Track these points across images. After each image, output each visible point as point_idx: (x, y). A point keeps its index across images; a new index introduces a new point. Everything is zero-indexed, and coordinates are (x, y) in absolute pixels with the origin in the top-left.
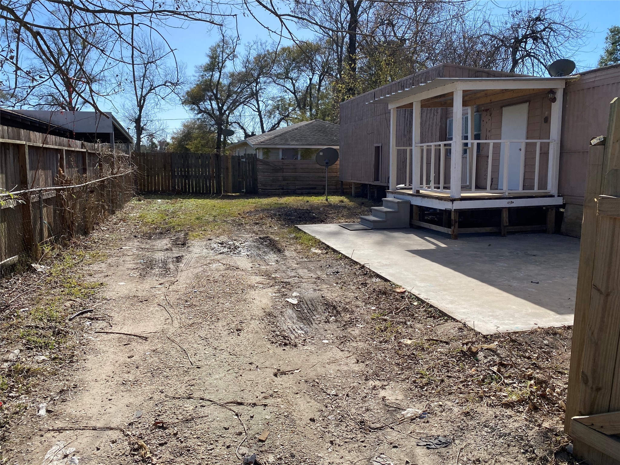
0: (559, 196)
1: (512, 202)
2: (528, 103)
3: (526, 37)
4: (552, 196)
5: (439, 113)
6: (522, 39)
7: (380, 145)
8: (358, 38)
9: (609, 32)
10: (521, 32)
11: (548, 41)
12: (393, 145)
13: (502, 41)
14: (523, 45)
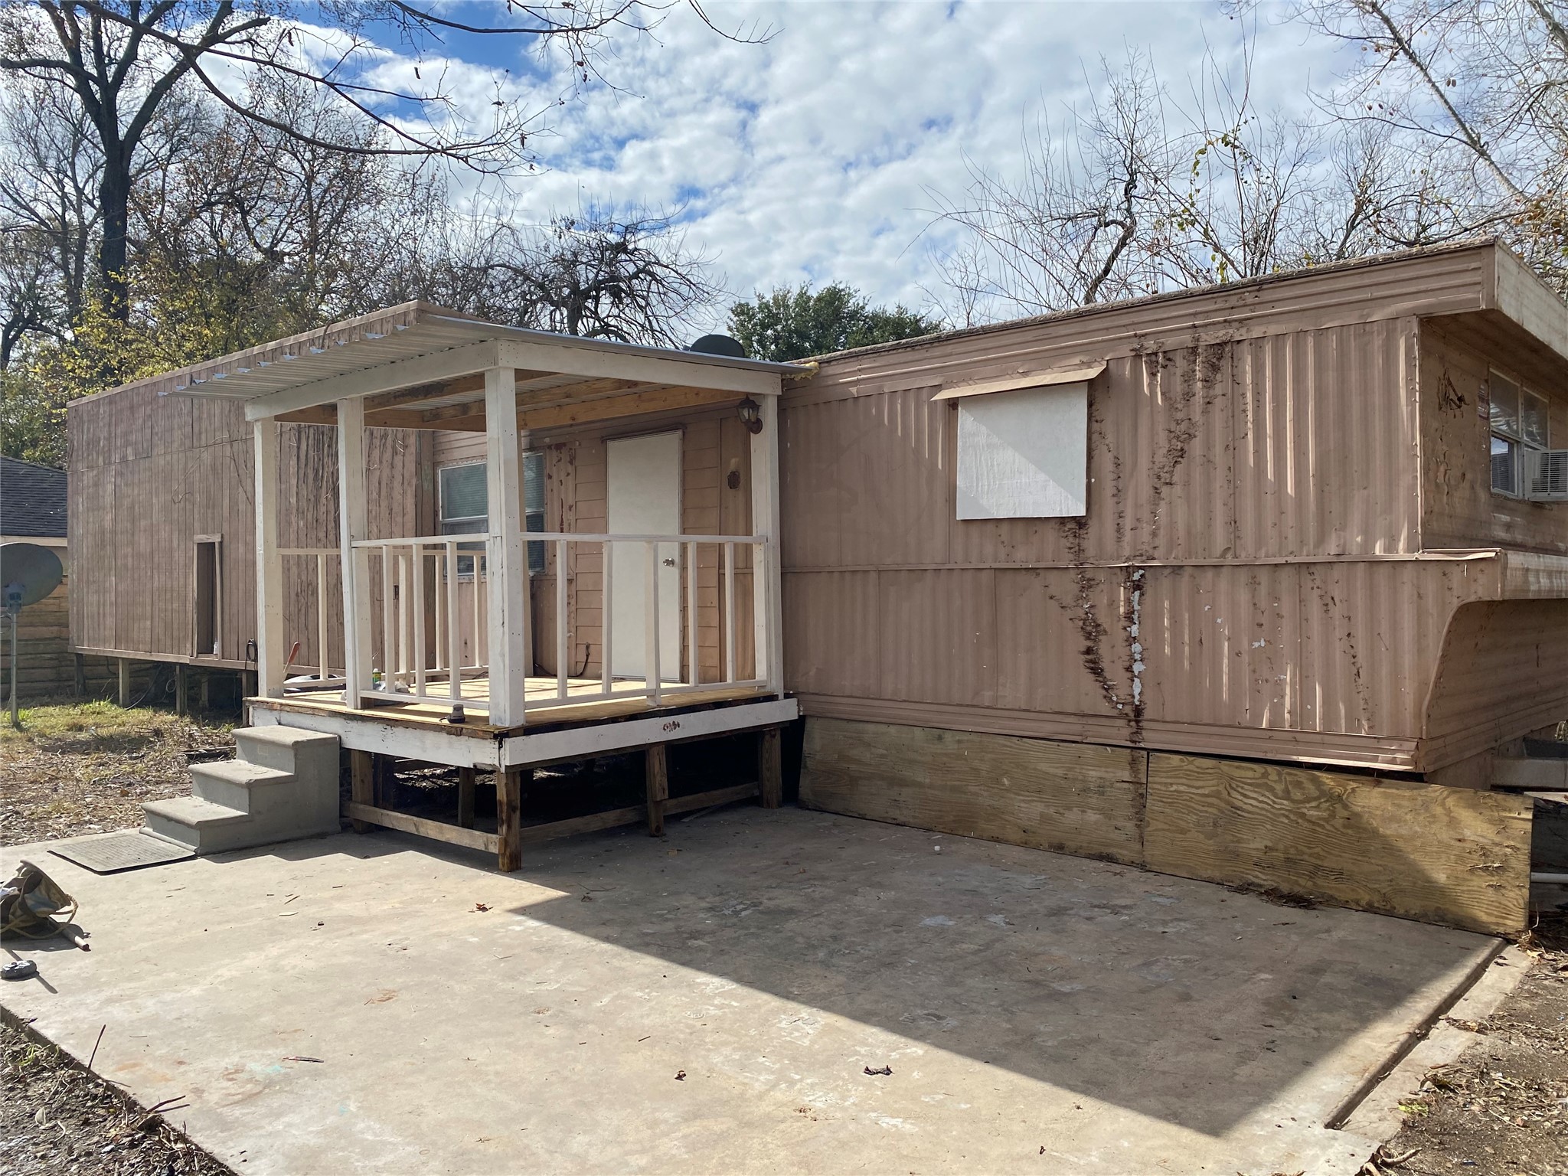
0: (787, 696)
1: (676, 725)
2: (679, 433)
3: (597, 286)
4: (771, 698)
5: (412, 449)
6: (589, 290)
7: (217, 539)
8: (136, 227)
9: (732, 316)
10: (586, 275)
11: (648, 304)
12: (266, 541)
13: (541, 286)
14: (590, 304)
